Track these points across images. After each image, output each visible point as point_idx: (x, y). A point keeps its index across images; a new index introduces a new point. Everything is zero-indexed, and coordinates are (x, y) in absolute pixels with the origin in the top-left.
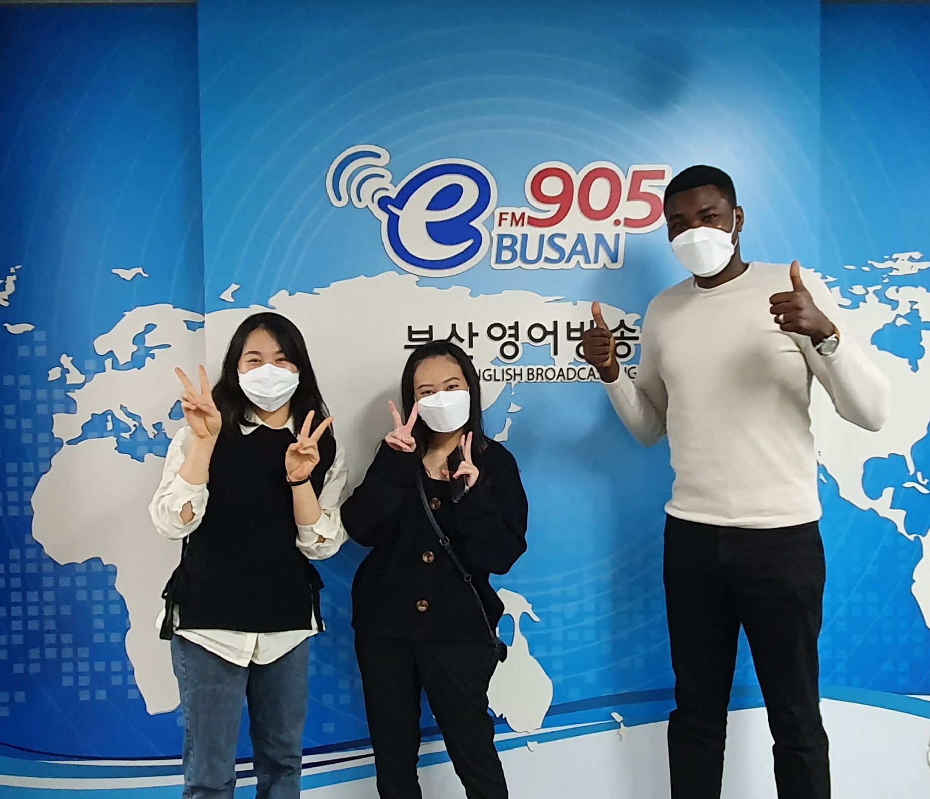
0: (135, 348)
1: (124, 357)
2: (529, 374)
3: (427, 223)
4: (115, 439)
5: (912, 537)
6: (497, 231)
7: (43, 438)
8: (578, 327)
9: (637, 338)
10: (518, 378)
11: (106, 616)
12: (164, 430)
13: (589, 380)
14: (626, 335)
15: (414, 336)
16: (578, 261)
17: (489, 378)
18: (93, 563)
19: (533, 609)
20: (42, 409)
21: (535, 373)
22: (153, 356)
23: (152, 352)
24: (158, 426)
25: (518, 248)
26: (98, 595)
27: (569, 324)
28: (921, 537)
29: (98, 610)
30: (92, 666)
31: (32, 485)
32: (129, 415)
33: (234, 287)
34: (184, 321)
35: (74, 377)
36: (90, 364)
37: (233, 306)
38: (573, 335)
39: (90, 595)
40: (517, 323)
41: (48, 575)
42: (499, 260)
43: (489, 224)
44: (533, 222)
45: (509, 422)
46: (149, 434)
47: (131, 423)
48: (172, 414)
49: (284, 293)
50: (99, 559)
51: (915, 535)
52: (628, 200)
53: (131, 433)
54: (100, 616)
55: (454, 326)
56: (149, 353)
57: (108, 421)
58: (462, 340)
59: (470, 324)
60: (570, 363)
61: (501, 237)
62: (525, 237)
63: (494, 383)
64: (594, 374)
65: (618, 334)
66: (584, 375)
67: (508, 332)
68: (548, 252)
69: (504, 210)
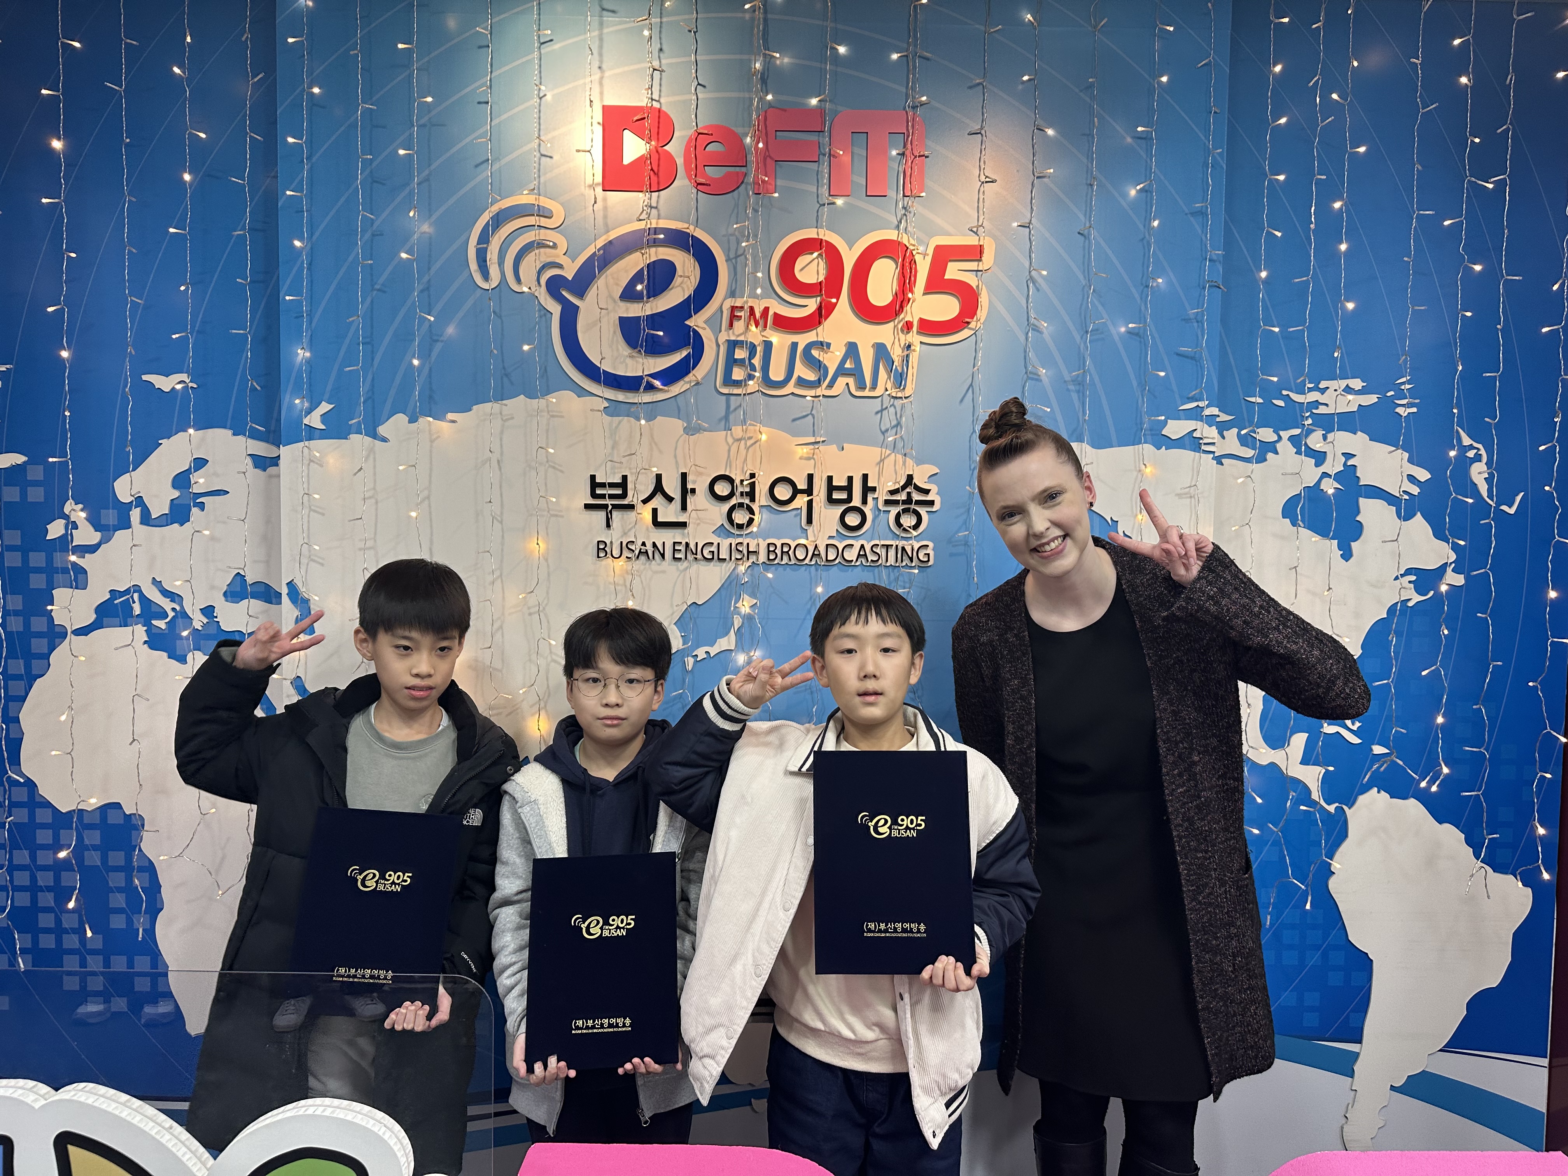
0: (175, 494)
2: (769, 551)
3: (621, 320)
5: (1331, 808)
6: (726, 334)
7: (38, 624)
8: (844, 483)
9: (931, 503)
10: (753, 558)
12: (216, 617)
13: (859, 563)
14: (916, 497)
15: (599, 491)
16: (847, 384)
18: (111, 813)
20: (37, 581)
21: (778, 551)
22: (202, 506)
23: (200, 500)
24: (209, 612)
25: (757, 361)
27: (830, 479)
28: (1344, 807)
30: (108, 964)
31: (23, 694)
32: (165, 593)
33: (325, 407)
34: (250, 455)
37: (324, 435)
38: (836, 495)
39: (106, 860)
41: (44, 826)
42: (728, 381)
43: (714, 323)
44: (783, 323)
45: (737, 621)
46: (194, 622)
48: (228, 594)
49: (400, 419)
51: (1337, 804)
52: (924, 295)
53: (167, 620)
55: (659, 477)
56: (196, 501)
58: (670, 499)
60: (830, 537)
61: (733, 345)
62: (768, 345)
63: (718, 564)
64: (865, 555)
65: (903, 496)
66: (851, 555)
67: (740, 489)
68: (802, 370)
69: (737, 302)
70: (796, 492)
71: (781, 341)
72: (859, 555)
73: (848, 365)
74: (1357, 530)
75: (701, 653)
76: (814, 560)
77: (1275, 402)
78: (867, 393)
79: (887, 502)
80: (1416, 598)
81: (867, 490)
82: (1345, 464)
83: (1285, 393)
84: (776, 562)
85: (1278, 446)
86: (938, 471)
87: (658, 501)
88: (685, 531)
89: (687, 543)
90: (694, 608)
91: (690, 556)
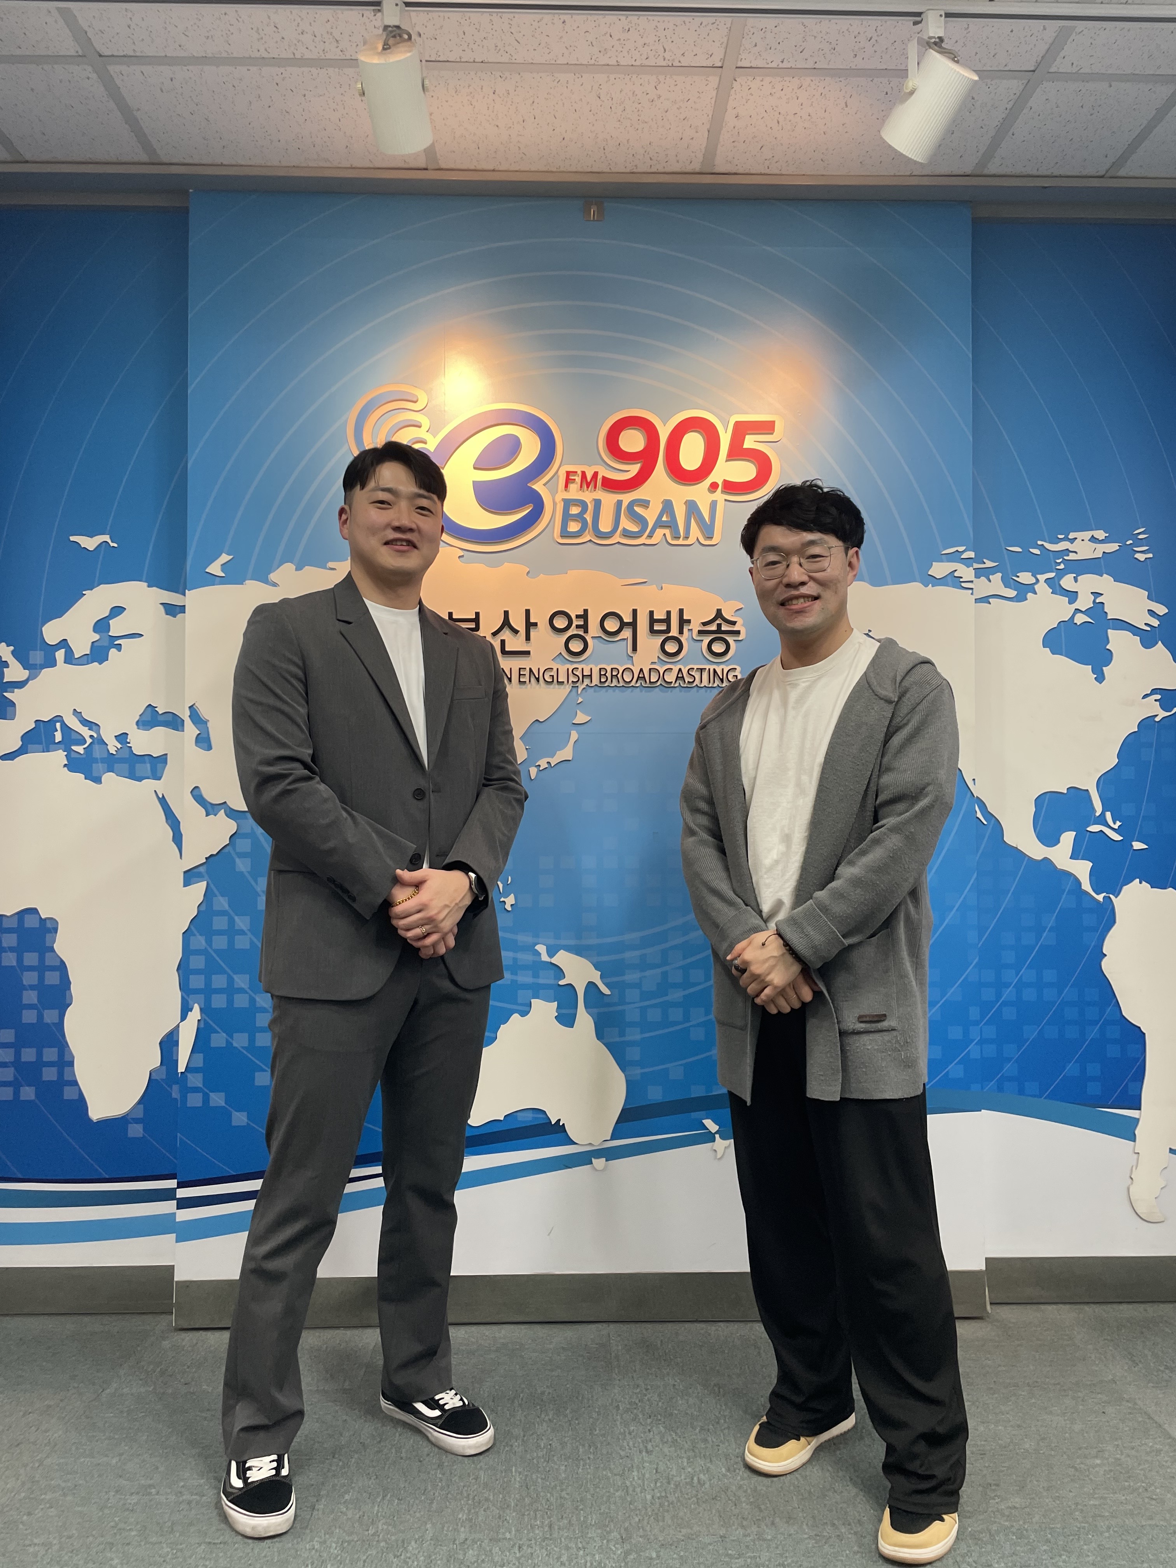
0: (96, 637)
1: (81, 648)
2: (601, 675)
3: (474, 482)
4: (66, 753)
5: (1100, 898)
6: (562, 495)
8: (664, 616)
9: (738, 632)
10: (587, 681)
11: (40, 987)
12: (129, 743)
13: (677, 685)
14: (725, 627)
16: (664, 534)
17: (549, 680)
18: (26, 916)
19: (602, 977)
21: (609, 675)
22: (119, 647)
23: (116, 643)
24: (122, 738)
25: (588, 517)
26: (30, 959)
27: (651, 613)
28: (1112, 896)
29: (30, 978)
30: (18, 1054)
32: (85, 722)
33: (225, 557)
34: (161, 604)
35: (15, 672)
36: (37, 657)
37: (223, 581)
38: (657, 627)
39: (20, 960)
40: (586, 611)
42: (565, 533)
44: (610, 485)
45: (574, 736)
46: (109, 747)
47: (86, 732)
48: (140, 723)
49: (289, 567)
50: (34, 911)
51: (1105, 894)
52: (727, 461)
53: (85, 746)
54: (32, 988)
55: (506, 613)
56: (113, 643)
57: (57, 730)
58: (516, 632)
59: (528, 612)
60: (653, 663)
61: (568, 503)
62: (597, 503)
63: (557, 686)
64: (683, 677)
65: (713, 627)
66: (671, 677)
67: (576, 622)
68: (626, 524)
69: (571, 468)
70: (623, 625)
71: (609, 499)
72: (677, 677)
73: (664, 519)
74: (1107, 657)
75: (543, 763)
76: (639, 682)
77: (1031, 550)
78: (681, 542)
79: (700, 632)
80: (1163, 714)
81: (683, 622)
82: (1094, 602)
83: (1040, 543)
84: (606, 685)
85: (1036, 587)
86: (743, 606)
87: (506, 634)
88: (529, 658)
89: (530, 669)
90: (537, 724)
91: (533, 679)
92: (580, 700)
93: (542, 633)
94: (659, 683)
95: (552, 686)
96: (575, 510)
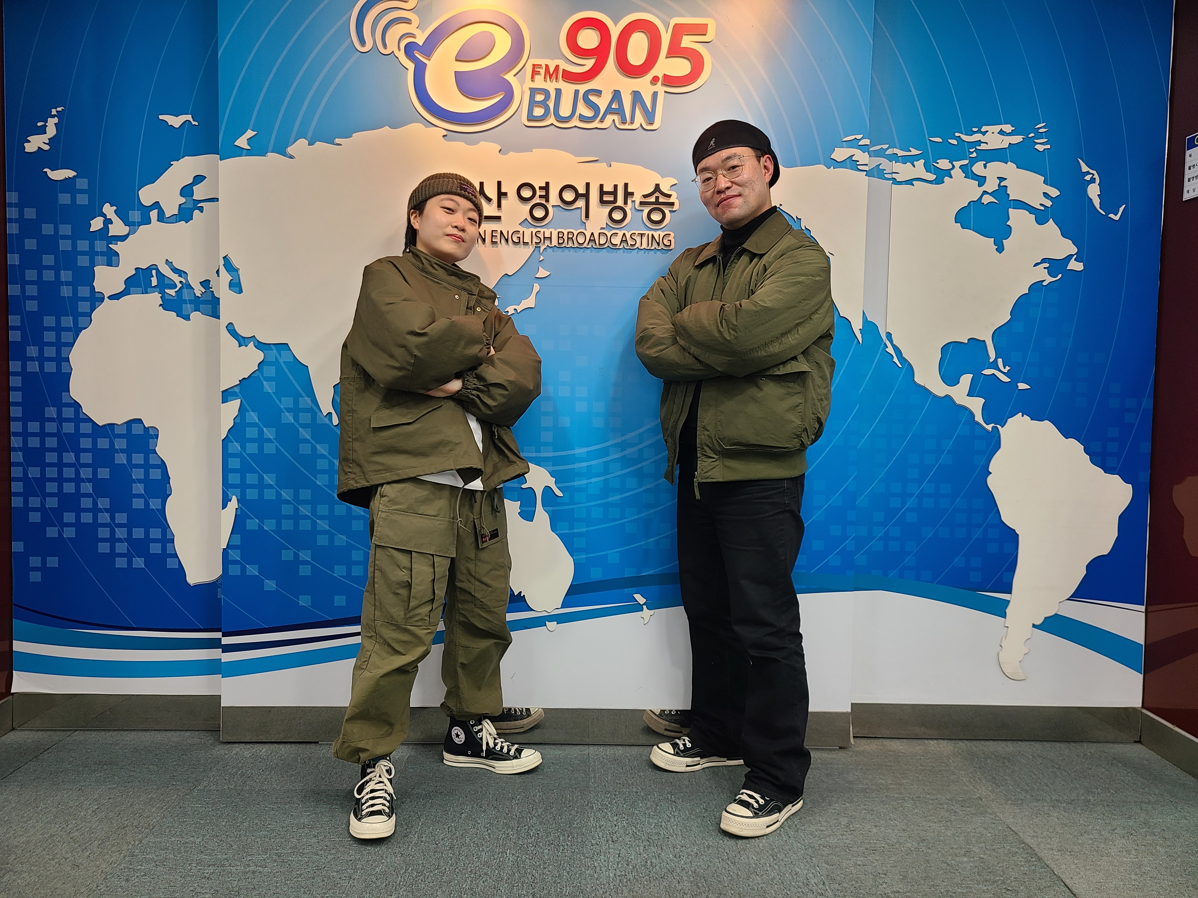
0: (184, 200)
2: (559, 237)
3: (456, 73)
4: (161, 295)
5: (990, 428)
6: (528, 84)
7: (85, 291)
8: (611, 189)
9: (673, 204)
10: (547, 243)
11: (146, 481)
12: (212, 289)
13: (621, 247)
14: (662, 200)
16: (613, 120)
17: (516, 240)
18: (135, 426)
19: (556, 483)
20: (84, 262)
21: (565, 237)
22: (201, 209)
23: (200, 205)
24: (206, 283)
25: (551, 103)
26: (138, 459)
27: (601, 186)
28: (998, 425)
29: (138, 474)
30: (130, 533)
31: (71, 340)
32: (176, 271)
33: (250, 133)
35: (118, 229)
36: (135, 216)
37: (249, 153)
38: (605, 198)
39: (129, 459)
40: (547, 184)
41: (87, 435)
42: (531, 117)
43: (520, 77)
44: (570, 77)
45: (537, 287)
46: (195, 291)
47: (177, 279)
50: (139, 421)
51: (993, 425)
52: (667, 57)
53: (177, 290)
54: (139, 481)
56: (197, 206)
57: (153, 276)
58: (490, 200)
59: (499, 183)
60: (602, 228)
61: (533, 92)
62: (558, 92)
63: (522, 246)
64: (626, 240)
65: (652, 199)
66: (616, 241)
67: (538, 193)
68: (583, 110)
69: (537, 62)
70: (578, 196)
71: (568, 89)
72: (622, 240)
73: (614, 106)
74: (1007, 231)
76: (590, 244)
77: (950, 141)
78: (626, 126)
79: (642, 203)
80: (1049, 280)
81: (627, 194)
82: (999, 185)
83: (957, 134)
84: (563, 246)
85: (952, 172)
86: (678, 182)
88: (500, 223)
89: (501, 231)
90: (506, 278)
91: (503, 241)
92: (542, 258)
93: (511, 202)
94: (606, 246)
95: (518, 246)
96: (539, 98)
